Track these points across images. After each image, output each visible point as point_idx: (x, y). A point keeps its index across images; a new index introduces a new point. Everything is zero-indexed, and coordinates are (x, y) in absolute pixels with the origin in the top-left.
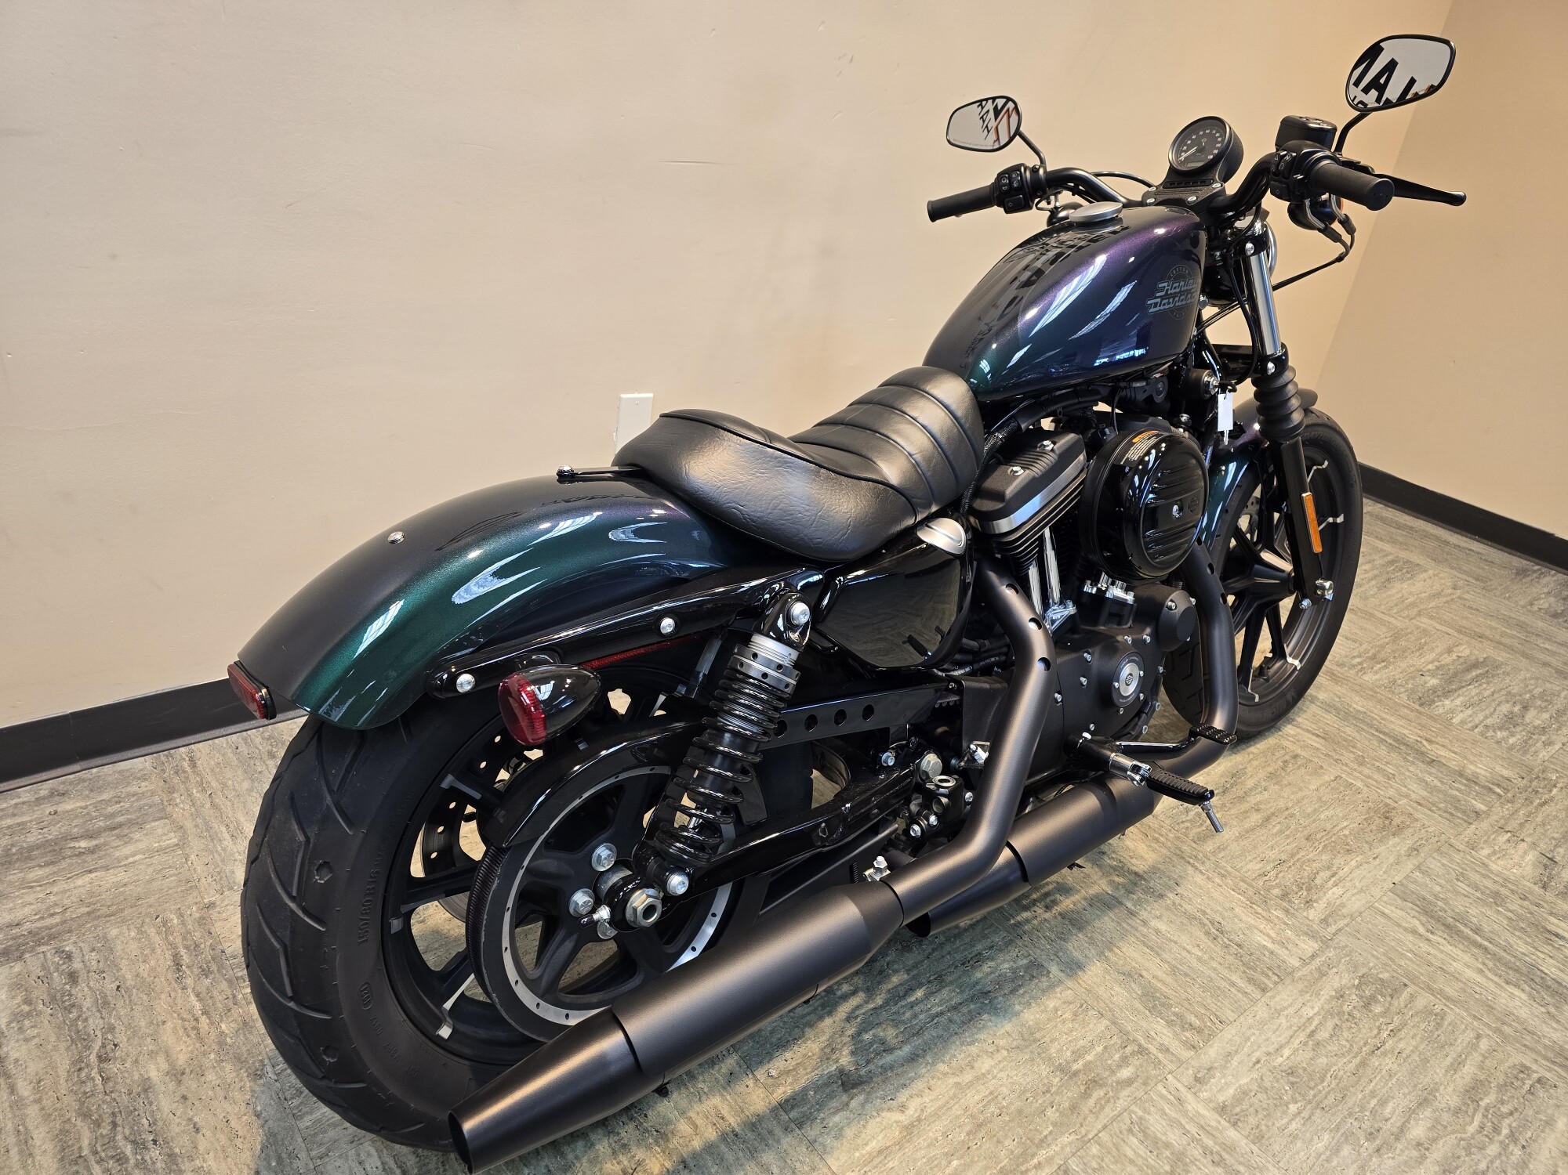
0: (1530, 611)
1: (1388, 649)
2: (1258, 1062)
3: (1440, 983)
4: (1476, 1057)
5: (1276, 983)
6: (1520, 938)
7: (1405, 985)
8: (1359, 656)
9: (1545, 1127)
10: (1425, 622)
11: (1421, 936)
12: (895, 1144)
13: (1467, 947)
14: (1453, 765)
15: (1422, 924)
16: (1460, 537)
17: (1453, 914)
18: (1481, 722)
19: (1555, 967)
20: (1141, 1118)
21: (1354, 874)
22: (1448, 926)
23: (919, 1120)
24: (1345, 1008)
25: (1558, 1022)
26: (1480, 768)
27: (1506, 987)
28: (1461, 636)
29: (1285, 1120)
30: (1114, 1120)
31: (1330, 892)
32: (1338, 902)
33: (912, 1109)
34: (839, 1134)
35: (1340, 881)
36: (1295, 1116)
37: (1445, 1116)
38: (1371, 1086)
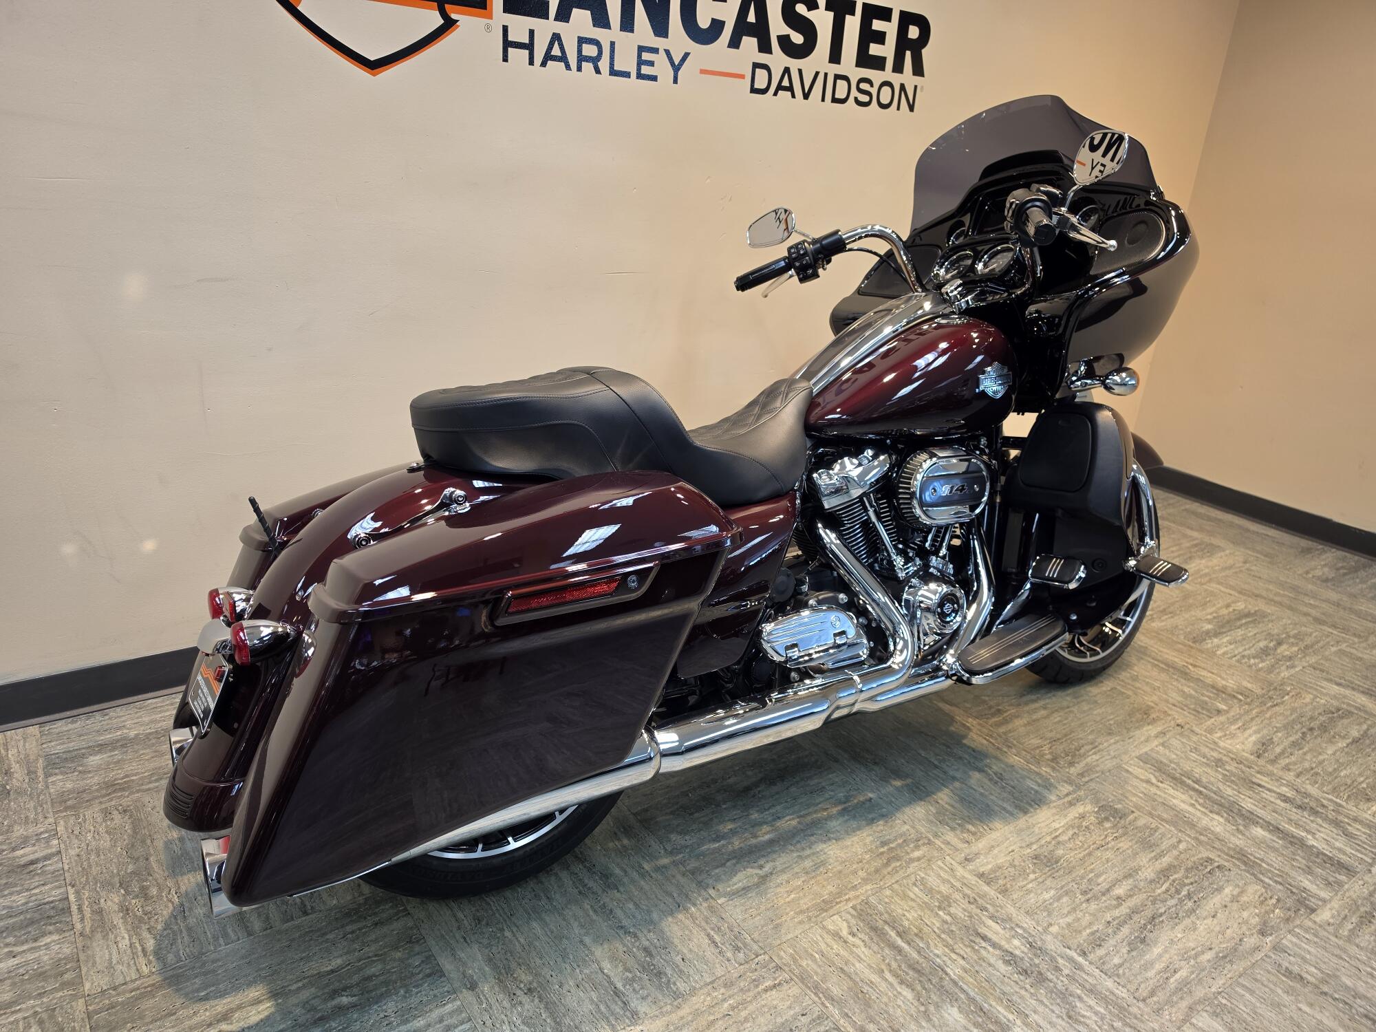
0: (1304, 578)
1: (1177, 605)
2: (1013, 851)
3: (1160, 811)
4: (1175, 852)
5: (1036, 809)
6: (1229, 786)
7: (1133, 812)
9: (1214, 892)
10: (1214, 587)
11: (1152, 784)
12: (754, 885)
13: (1187, 791)
14: (1209, 681)
15: (1156, 777)
16: (1260, 525)
17: (1181, 772)
18: (1239, 653)
19: (1252, 803)
20: (923, 878)
21: (1111, 748)
22: (1174, 778)
23: (771, 874)
24: (1084, 824)
25: (1243, 835)
26: (1231, 683)
27: (1211, 815)
28: (1241, 596)
29: (1025, 883)
30: (904, 878)
31: (1090, 758)
32: (1095, 763)
33: (767, 868)
34: (718, 879)
35: (1099, 751)
36: (1032, 881)
37: (1142, 884)
38: (1092, 867)
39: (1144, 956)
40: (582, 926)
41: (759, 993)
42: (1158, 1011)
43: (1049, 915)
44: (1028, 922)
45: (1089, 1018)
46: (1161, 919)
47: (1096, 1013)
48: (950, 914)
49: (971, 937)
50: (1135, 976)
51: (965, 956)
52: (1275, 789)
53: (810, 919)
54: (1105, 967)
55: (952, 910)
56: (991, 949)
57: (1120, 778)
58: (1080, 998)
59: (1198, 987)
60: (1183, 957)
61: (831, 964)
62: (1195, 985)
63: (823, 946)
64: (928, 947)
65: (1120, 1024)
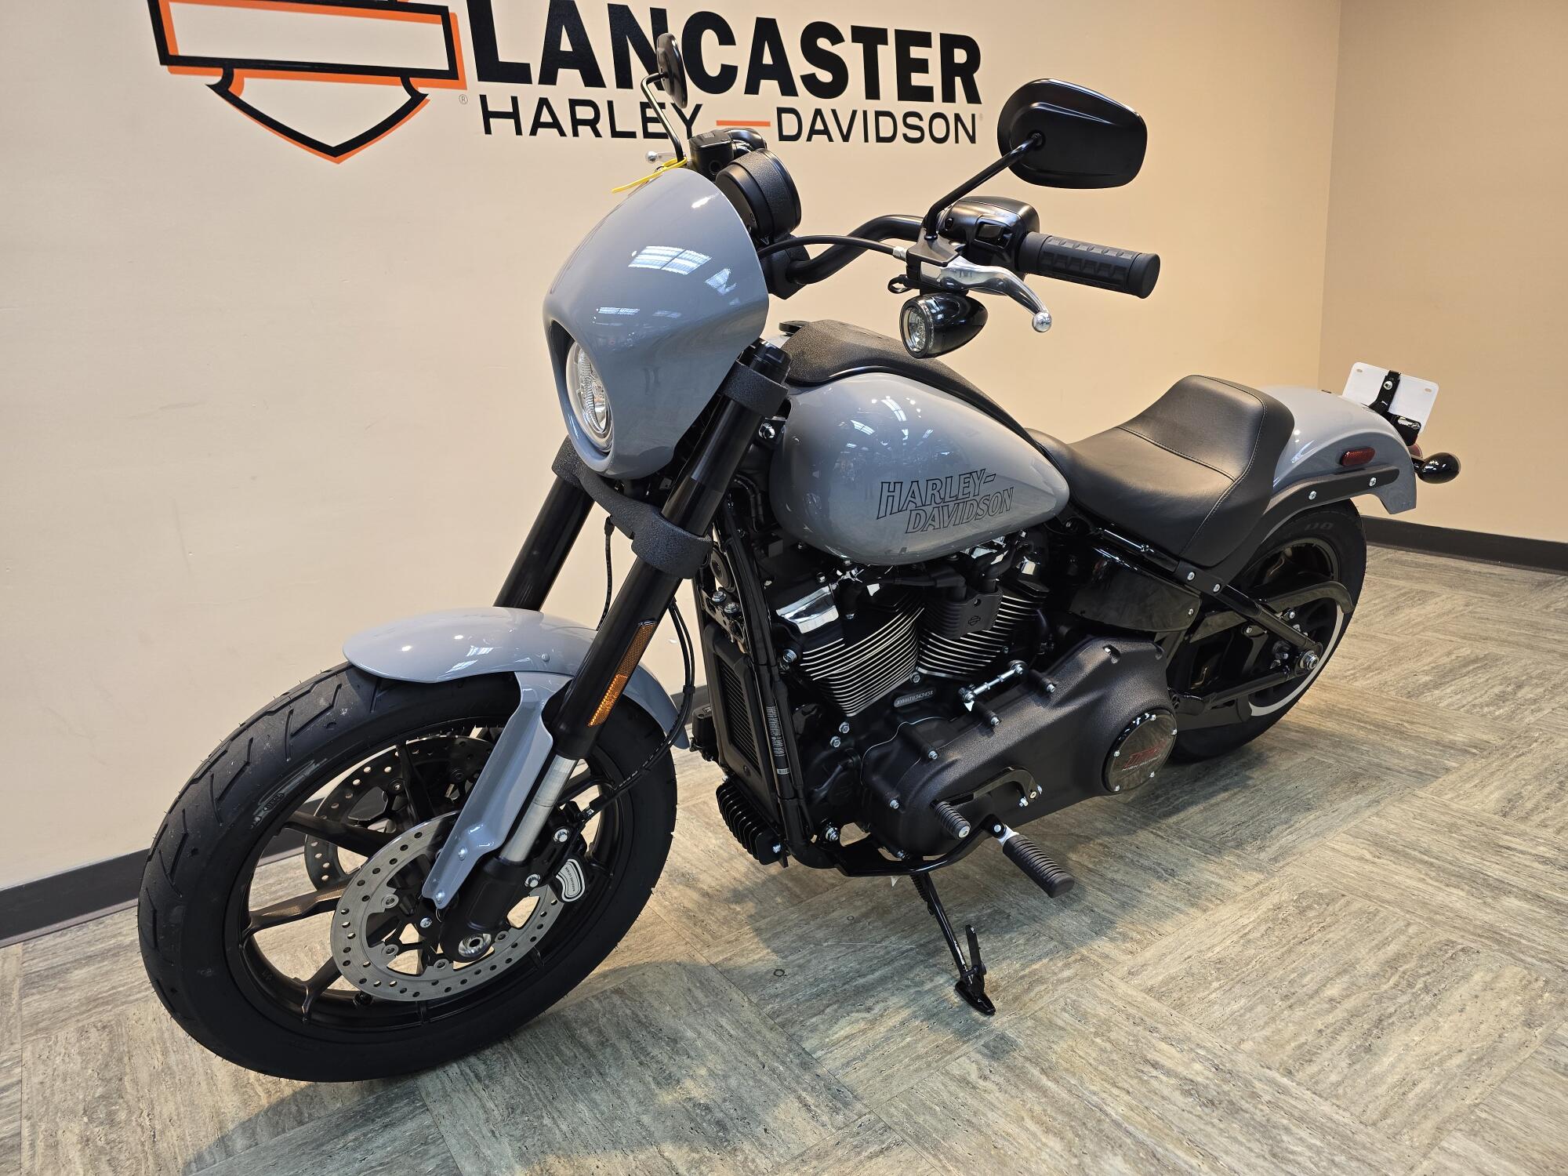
0: (1544, 613)
1: (1384, 660)
2: (1190, 957)
3: (1379, 891)
4: (1403, 938)
5: (1218, 905)
6: (1468, 853)
7: (1343, 895)
8: (1354, 668)
9: (1460, 980)
10: (1429, 635)
11: (1367, 860)
12: (859, 1032)
13: (1413, 864)
14: (1430, 738)
15: (1371, 853)
16: (1482, 565)
17: (1403, 843)
18: (1469, 703)
19: (1500, 870)
20: (1075, 1001)
21: (1310, 825)
22: (1395, 851)
23: (882, 1016)
24: (1280, 916)
25: (1492, 908)
26: (1460, 737)
27: (1447, 889)
28: (1465, 641)
29: (1207, 993)
30: (1052, 1003)
31: (1284, 839)
32: (1290, 845)
33: (877, 1010)
34: (814, 1029)
35: (1295, 830)
36: (1216, 990)
37: (1362, 980)
38: (1293, 965)
39: (1371, 1069)
40: (640, 1103)
41: (861, 1162)
42: (1394, 1137)
43: (1240, 1028)
44: (1212, 1041)
45: (1300, 1154)
46: (1390, 1021)
47: (1310, 1147)
48: (1109, 1040)
49: (1137, 1066)
50: (1361, 1095)
51: (1131, 1090)
52: (1530, 850)
53: (929, 1066)
54: (1319, 1087)
55: (1113, 1035)
56: (1164, 1078)
57: (1324, 858)
58: (1287, 1130)
59: (1447, 1101)
60: (1424, 1064)
61: (955, 1116)
62: (1443, 1098)
63: (945, 1096)
64: (1082, 1083)
65: (1343, 1158)
